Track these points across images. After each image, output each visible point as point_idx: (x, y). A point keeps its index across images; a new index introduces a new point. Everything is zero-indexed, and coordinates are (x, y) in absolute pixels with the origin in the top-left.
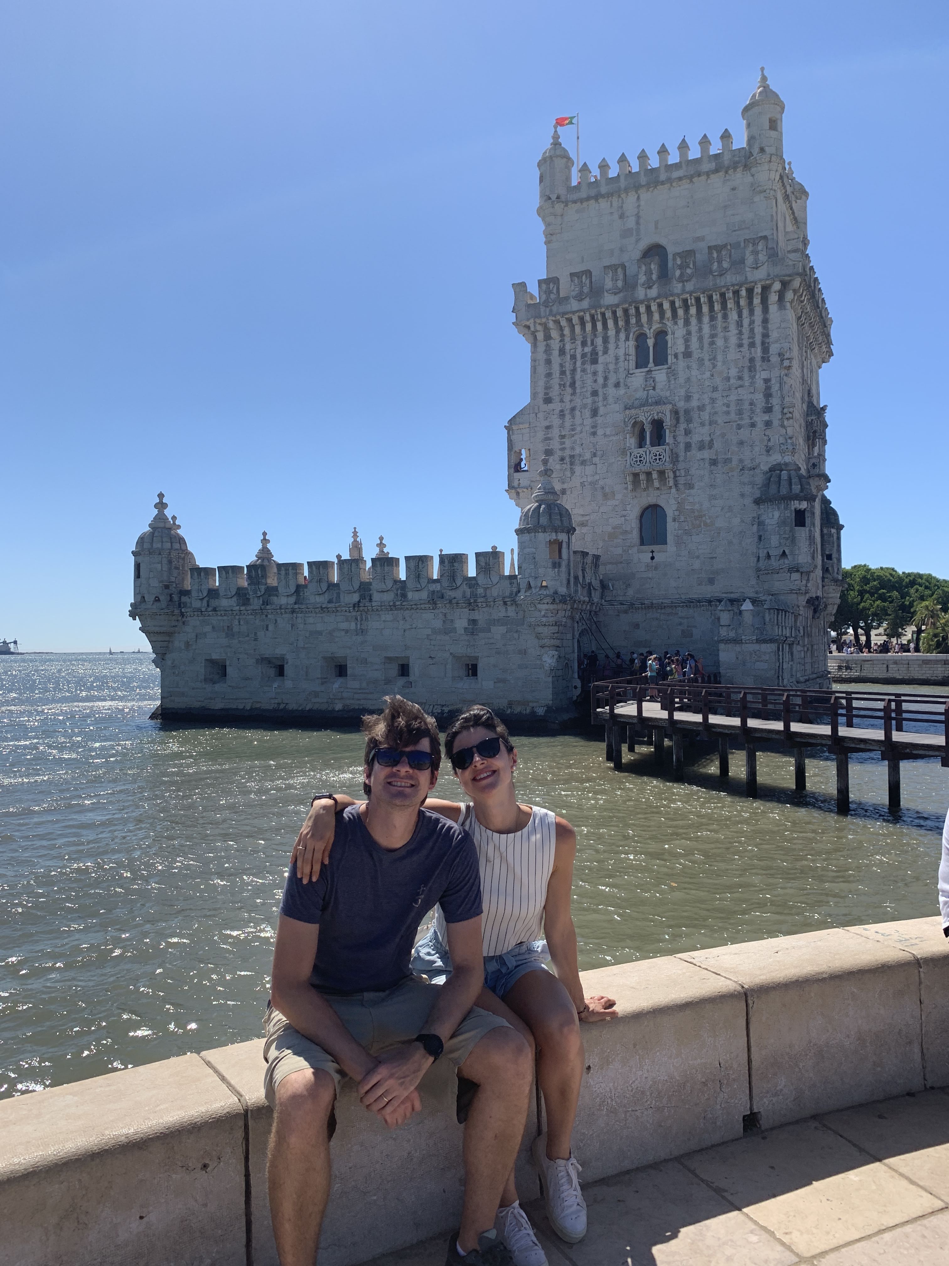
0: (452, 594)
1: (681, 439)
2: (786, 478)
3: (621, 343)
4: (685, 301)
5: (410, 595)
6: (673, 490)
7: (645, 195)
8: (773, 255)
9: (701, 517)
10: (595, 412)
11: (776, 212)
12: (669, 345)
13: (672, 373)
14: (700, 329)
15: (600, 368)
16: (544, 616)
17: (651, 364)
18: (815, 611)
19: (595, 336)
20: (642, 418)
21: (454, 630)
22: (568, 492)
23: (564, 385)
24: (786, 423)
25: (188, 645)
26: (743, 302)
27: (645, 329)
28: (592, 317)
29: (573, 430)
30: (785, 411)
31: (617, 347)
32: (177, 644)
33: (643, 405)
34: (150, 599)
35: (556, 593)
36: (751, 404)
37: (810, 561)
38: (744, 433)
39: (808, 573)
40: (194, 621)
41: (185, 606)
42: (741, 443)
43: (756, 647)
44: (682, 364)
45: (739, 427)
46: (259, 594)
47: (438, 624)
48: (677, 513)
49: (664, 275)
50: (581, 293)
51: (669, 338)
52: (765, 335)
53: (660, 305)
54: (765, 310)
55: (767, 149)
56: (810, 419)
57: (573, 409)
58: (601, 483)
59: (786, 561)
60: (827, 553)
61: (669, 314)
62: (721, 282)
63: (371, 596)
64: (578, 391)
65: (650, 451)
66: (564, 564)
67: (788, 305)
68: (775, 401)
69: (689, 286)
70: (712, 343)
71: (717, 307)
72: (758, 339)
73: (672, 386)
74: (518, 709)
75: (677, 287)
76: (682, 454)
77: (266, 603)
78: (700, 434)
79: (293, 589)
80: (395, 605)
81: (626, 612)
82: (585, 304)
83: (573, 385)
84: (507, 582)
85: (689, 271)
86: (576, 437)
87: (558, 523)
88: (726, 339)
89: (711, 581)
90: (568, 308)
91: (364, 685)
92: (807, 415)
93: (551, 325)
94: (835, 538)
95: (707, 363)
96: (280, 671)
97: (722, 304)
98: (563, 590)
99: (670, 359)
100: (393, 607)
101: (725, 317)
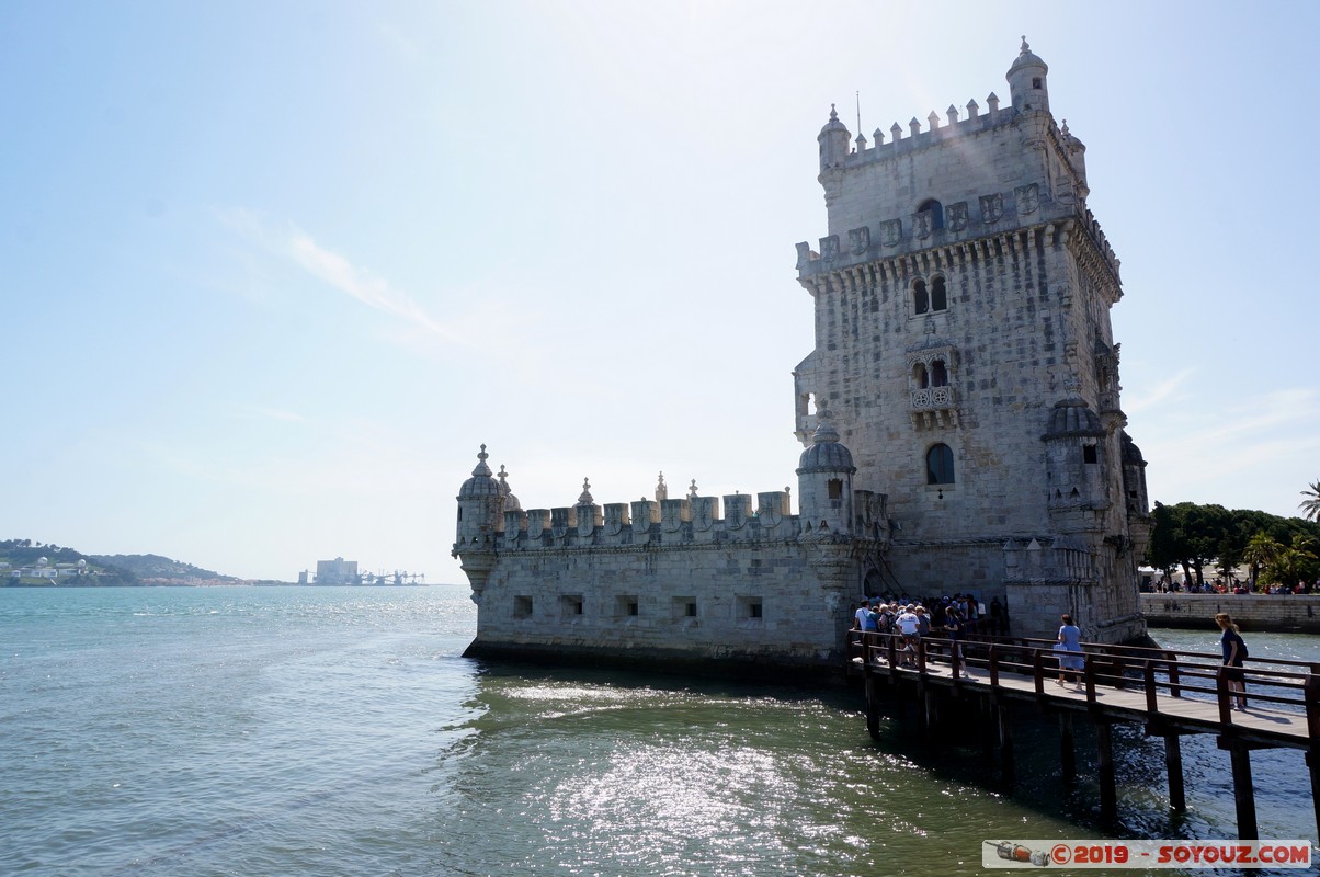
0: (736, 534)
1: (964, 379)
2: (1072, 414)
3: (901, 292)
4: (960, 249)
5: (696, 535)
6: (959, 429)
7: (918, 158)
8: (1047, 201)
9: (988, 455)
10: (877, 356)
11: (1048, 162)
12: (947, 290)
13: (951, 317)
14: (977, 274)
15: (881, 315)
16: (825, 556)
17: (930, 310)
18: (1119, 550)
19: (875, 286)
20: (923, 360)
21: (738, 571)
22: (854, 433)
23: (847, 332)
24: (1069, 360)
25: (501, 582)
26: (1017, 246)
27: (924, 277)
28: (871, 268)
29: (856, 373)
30: (1067, 348)
31: (896, 295)
32: (491, 581)
33: (922, 348)
34: (469, 539)
35: (836, 532)
36: (1032, 343)
37: (1104, 499)
38: (1027, 372)
39: (1103, 511)
40: (506, 561)
41: (499, 546)
42: (1024, 381)
43: (1046, 589)
44: (960, 307)
45: (1021, 365)
46: (561, 535)
47: (723, 564)
48: (963, 451)
49: (938, 226)
50: (860, 247)
51: (946, 283)
52: (1043, 276)
53: (936, 254)
54: (1041, 252)
55: (1032, 105)
56: (1098, 355)
57: (856, 354)
58: (886, 423)
59: (1078, 499)
60: (1131, 490)
61: (945, 262)
62: (994, 229)
63: (660, 536)
64: (860, 337)
65: (933, 391)
66: (844, 503)
67: (1064, 246)
68: (1056, 339)
69: (963, 235)
70: (989, 287)
71: (992, 252)
72: (1035, 280)
73: (952, 329)
74: (801, 652)
75: (951, 237)
76: (965, 394)
77: (567, 543)
78: (982, 373)
79: (590, 531)
80: (681, 545)
81: (916, 552)
82: (864, 257)
83: (855, 331)
84: (789, 522)
85: (962, 221)
86: (859, 380)
87: (836, 463)
88: (1003, 282)
89: (1002, 520)
90: (847, 262)
91: (653, 624)
92: (1096, 352)
93: (832, 278)
94: (1138, 475)
95: (986, 306)
96: (579, 610)
97: (997, 249)
98: (844, 530)
99: (949, 304)
100: (680, 548)
101: (1001, 261)
